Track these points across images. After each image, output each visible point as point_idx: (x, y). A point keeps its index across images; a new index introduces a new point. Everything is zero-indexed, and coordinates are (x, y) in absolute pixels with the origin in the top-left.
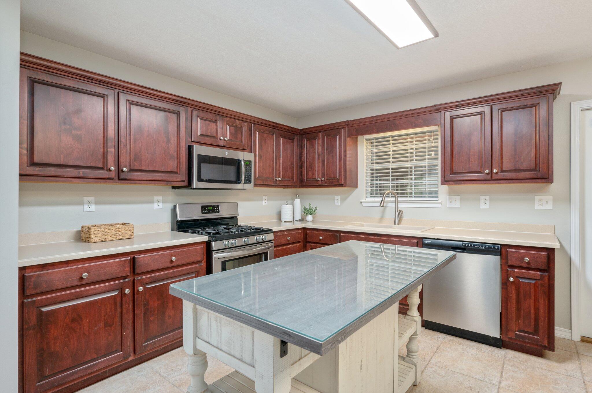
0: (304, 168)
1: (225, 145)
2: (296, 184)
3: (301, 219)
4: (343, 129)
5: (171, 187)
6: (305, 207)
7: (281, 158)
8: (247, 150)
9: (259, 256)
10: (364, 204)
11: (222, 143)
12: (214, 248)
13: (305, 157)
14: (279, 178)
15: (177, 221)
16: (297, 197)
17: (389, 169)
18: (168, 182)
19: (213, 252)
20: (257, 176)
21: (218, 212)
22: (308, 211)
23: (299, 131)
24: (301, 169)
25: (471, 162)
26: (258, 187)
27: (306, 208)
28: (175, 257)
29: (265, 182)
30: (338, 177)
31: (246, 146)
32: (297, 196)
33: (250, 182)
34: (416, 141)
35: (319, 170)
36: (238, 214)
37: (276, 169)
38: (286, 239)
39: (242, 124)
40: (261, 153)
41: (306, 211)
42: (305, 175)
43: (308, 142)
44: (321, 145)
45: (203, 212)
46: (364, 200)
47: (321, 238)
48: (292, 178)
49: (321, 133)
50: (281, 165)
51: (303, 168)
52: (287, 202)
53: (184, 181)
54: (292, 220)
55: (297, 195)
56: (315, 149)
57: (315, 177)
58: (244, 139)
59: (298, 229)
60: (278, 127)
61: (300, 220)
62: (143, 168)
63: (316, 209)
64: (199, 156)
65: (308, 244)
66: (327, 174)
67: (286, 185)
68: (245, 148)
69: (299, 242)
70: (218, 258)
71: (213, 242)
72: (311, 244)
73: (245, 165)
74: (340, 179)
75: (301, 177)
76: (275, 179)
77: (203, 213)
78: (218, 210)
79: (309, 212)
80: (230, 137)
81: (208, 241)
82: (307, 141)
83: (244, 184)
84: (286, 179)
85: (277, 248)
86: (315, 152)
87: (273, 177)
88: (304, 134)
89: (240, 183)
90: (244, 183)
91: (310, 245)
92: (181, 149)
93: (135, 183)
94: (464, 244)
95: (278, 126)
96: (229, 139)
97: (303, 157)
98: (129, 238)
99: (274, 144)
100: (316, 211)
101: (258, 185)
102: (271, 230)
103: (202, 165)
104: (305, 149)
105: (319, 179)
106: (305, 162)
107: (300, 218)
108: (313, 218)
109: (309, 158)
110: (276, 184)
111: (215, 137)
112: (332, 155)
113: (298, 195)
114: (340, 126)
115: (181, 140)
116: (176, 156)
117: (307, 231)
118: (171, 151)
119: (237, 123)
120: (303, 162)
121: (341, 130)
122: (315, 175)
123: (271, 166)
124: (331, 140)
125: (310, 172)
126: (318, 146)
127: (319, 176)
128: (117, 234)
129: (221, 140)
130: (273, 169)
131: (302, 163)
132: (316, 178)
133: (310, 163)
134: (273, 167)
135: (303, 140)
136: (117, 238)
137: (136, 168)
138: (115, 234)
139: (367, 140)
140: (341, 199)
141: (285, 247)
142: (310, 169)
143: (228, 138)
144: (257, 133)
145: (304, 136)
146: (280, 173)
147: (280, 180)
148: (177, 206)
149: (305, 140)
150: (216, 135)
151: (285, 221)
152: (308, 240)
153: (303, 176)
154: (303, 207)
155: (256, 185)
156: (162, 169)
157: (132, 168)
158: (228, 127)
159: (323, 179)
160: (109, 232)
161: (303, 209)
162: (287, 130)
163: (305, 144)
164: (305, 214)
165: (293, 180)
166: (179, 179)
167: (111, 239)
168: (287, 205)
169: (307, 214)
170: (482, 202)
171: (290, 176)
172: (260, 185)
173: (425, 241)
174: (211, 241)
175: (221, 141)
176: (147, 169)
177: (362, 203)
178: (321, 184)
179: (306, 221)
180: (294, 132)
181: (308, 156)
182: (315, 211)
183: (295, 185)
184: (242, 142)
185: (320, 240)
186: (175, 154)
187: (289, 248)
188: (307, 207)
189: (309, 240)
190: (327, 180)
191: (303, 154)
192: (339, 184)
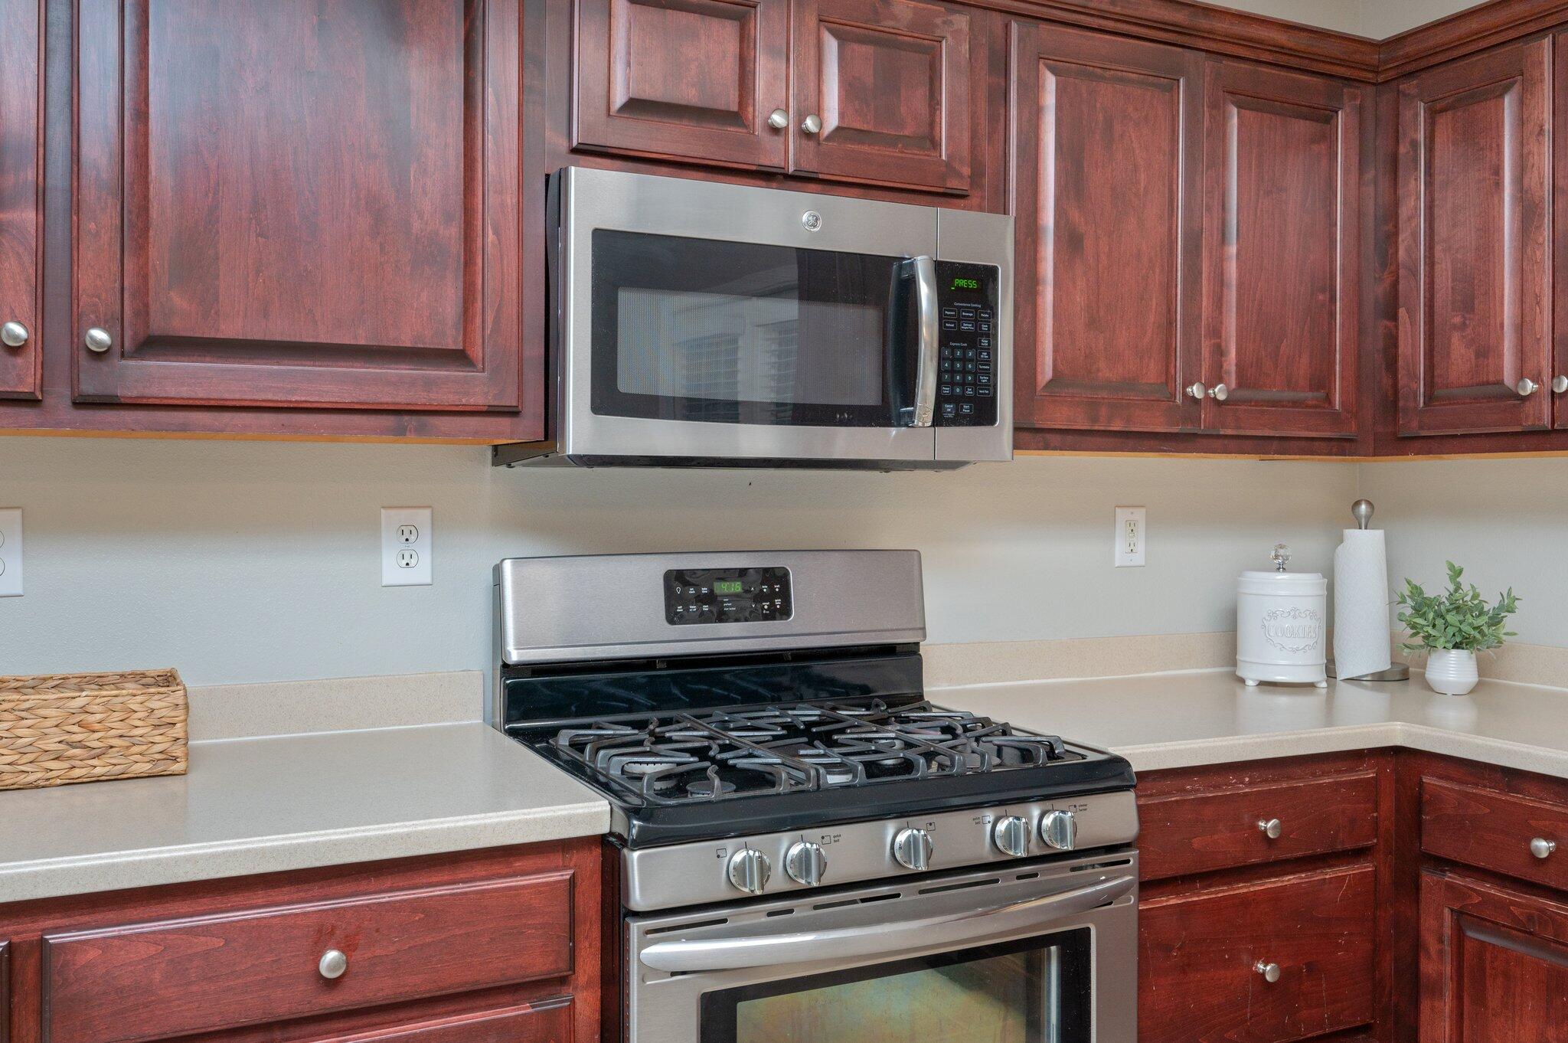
0: (1412, 313)
1: (810, 165)
2: (1351, 430)
3: (1386, 666)
5: (489, 454)
6: (1416, 591)
7: (1233, 249)
8: (975, 201)
9: (1014, 962)
11: (789, 156)
12: (638, 899)
13: (1415, 235)
14: (1209, 385)
15: (505, 666)
16: (1358, 518)
18: (406, 418)
19: (635, 927)
20: (1046, 370)
21: (785, 612)
22: (1439, 621)
23: (1374, 58)
24: (1388, 324)
26: (1055, 448)
27: (1430, 593)
28: (342, 950)
29: (1104, 412)
31: (966, 171)
32: (1363, 507)
33: (984, 413)
35: (1528, 319)
36: (924, 629)
37: (1192, 319)
38: (1255, 827)
39: (938, 21)
40: (1075, 215)
41: (1423, 616)
42: (1416, 364)
43: (1444, 122)
44: (1548, 126)
45: (680, 609)
47: (1542, 846)
48: (1321, 382)
49: (1547, 42)
50: (1232, 296)
51: (1402, 312)
52: (1281, 552)
53: (513, 413)
54: (1313, 674)
55: (1357, 504)
56: (1498, 170)
57: (1500, 369)
58: (950, 126)
59: (1356, 757)
60: (1208, 35)
61: (1380, 678)
62: (230, 329)
63: (1508, 606)
64: (604, 240)
65: (1428, 878)
67: (1272, 433)
68: (953, 184)
69: (1357, 854)
70: (673, 974)
71: (636, 854)
72: (1458, 881)
73: (945, 297)
75: (1387, 381)
76: (1179, 400)
77: (672, 618)
78: (778, 602)
79: (1451, 631)
80: (842, 115)
81: (611, 834)
82: (1433, 114)
83: (941, 431)
84: (1274, 393)
85: (1177, 894)
86: (1499, 185)
87: (1168, 377)
88: (1410, 75)
89: (905, 420)
90: (938, 420)
91: (1450, 887)
92: (492, 200)
93: (184, 428)
95: (1204, 23)
96: (838, 129)
97: (1404, 237)
98: (156, 770)
99: (1174, 155)
100: (1509, 622)
101: (1055, 439)
102: (1118, 764)
103: (629, 302)
104: (1417, 180)
105: (1530, 386)
106: (1415, 274)
107: (1384, 665)
108: (1483, 669)
109: (1447, 241)
110: (1189, 429)
111: (735, 117)
113: (1369, 503)
115: (490, 145)
116: (456, 248)
117: (1426, 779)
118: (421, 217)
119: (894, 17)
120: (1402, 272)
122: (1501, 356)
123: (1155, 302)
125: (1456, 341)
126: (1521, 143)
127: (1530, 365)
128: (72, 745)
129: (775, 130)
130: (1171, 323)
131: (1395, 284)
132: (1508, 379)
133: (1454, 272)
134: (1170, 311)
135: (1407, 115)
136: (77, 773)
137: (179, 327)
138: (62, 746)
141: (1242, 889)
142: (1457, 320)
143: (832, 121)
144: (1050, 82)
145: (1410, 87)
146: (1219, 352)
147: (1221, 397)
148: (508, 566)
149: (1416, 115)
150: (742, 103)
151: (1265, 685)
152: (1430, 843)
153: (1401, 373)
154: (1406, 590)
155: (1028, 435)
156: (361, 337)
157: (158, 325)
158: (831, 45)
160: (19, 732)
161: (1404, 601)
162: (1281, 50)
163: (1415, 144)
164: (1418, 640)
165: (1329, 399)
166: (479, 398)
167: (31, 778)
168: (1281, 576)
169: (1430, 642)
171: (1303, 367)
172: (1070, 438)
174: (624, 842)
175: (778, 140)
176: (258, 336)
178: (1546, 421)
179: (1428, 687)
180: (1342, 62)
181: (1442, 228)
182: (1495, 621)
183: (1345, 434)
184: (935, 144)
185: (1535, 860)
186: (453, 232)
187: (1275, 895)
188: (1437, 588)
189: (1438, 842)
191: (1404, 212)
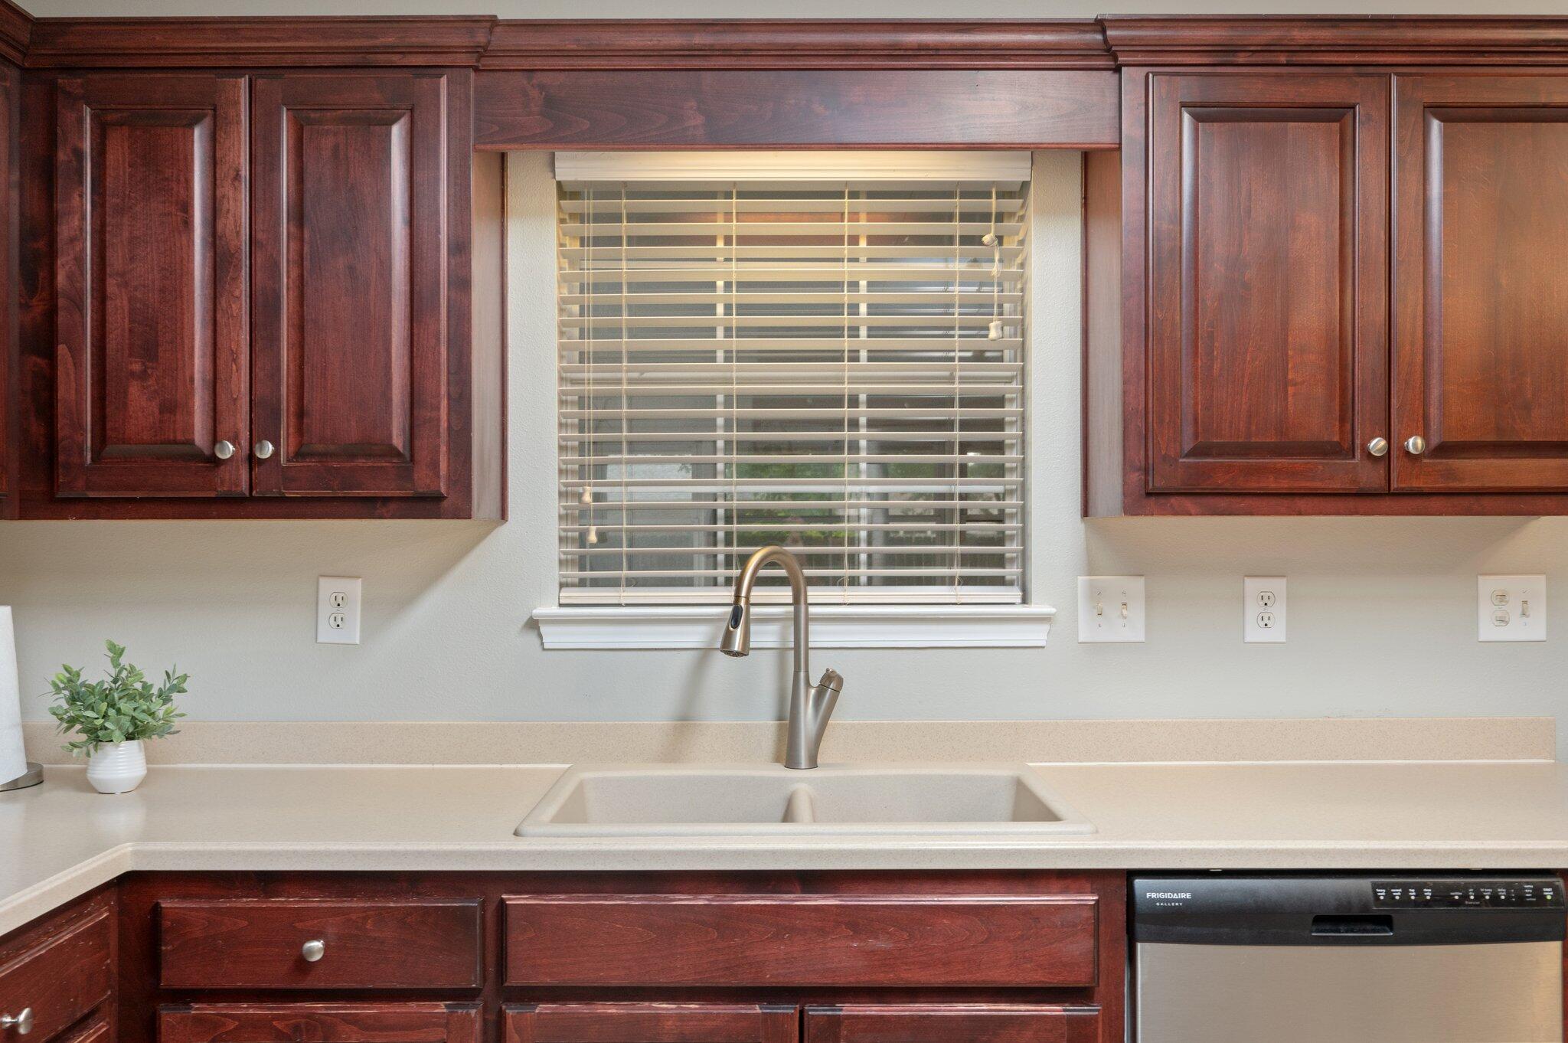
0: (76, 353)
3: (24, 771)
4: (444, 80)
6: (72, 676)
10: (553, 636)
13: (78, 260)
17: (709, 400)
22: (112, 712)
23: (25, 37)
24: (41, 362)
25: (1291, 390)
27: (89, 678)
30: (398, 441)
34: (873, 240)
35: (222, 376)
42: (81, 412)
43: (117, 135)
44: (245, 172)
46: (555, 610)
47: (314, 948)
49: (243, 82)
51: (62, 349)
56: (186, 207)
57: (190, 427)
61: (13, 786)
65: (169, 1017)
66: (301, 414)
72: (210, 1010)
74: (422, 455)
75: (37, 429)
79: (121, 720)
82: (102, 126)
86: (188, 224)
88: (72, 71)
91: (200, 1020)
94: (1382, 893)
97: (64, 262)
100: (179, 703)
104: (81, 196)
105: (227, 449)
106: (80, 307)
107: (16, 769)
109: (122, 275)
112: (351, 269)
114: (425, 50)
117: (165, 904)
120: (61, 302)
121: (425, 82)
122: (191, 414)
124: (336, 149)
125: (134, 390)
126: (214, 184)
127: (224, 427)
131: (52, 312)
132: (200, 436)
133: (132, 311)
135: (67, 117)
139: (565, 192)
140: (368, 603)
142: (136, 367)
145: (72, 84)
149: (80, 121)
152: (172, 977)
153: (62, 422)
154: (57, 677)
159: (267, 450)
161: (54, 689)
163: (79, 154)
164: (73, 734)
169: (97, 736)
170: (1253, 610)
173: (1154, 895)
177: (543, 629)
178: (244, 487)
179: (89, 788)
181: (116, 259)
185: (308, 965)
188: (97, 673)
189: (181, 973)
190: (299, 455)
191: (64, 231)
192: (409, 493)
